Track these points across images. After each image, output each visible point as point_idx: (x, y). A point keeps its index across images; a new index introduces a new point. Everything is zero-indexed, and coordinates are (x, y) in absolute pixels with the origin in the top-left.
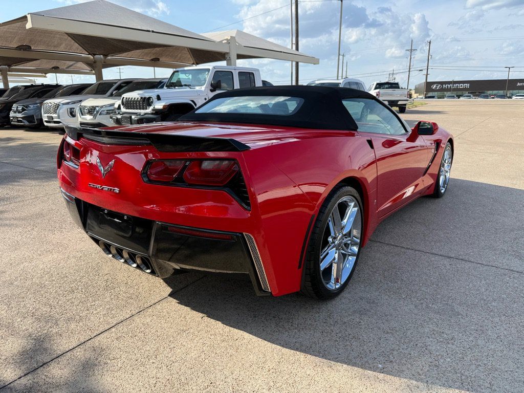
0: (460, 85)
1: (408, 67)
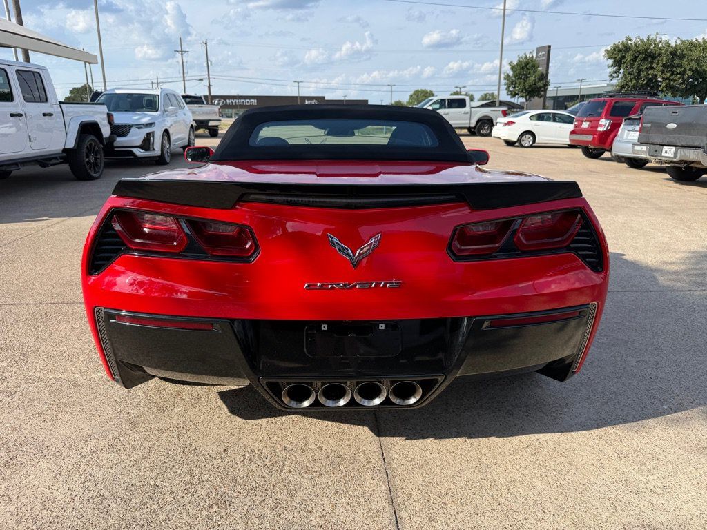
0: (247, 100)
1: (182, 75)
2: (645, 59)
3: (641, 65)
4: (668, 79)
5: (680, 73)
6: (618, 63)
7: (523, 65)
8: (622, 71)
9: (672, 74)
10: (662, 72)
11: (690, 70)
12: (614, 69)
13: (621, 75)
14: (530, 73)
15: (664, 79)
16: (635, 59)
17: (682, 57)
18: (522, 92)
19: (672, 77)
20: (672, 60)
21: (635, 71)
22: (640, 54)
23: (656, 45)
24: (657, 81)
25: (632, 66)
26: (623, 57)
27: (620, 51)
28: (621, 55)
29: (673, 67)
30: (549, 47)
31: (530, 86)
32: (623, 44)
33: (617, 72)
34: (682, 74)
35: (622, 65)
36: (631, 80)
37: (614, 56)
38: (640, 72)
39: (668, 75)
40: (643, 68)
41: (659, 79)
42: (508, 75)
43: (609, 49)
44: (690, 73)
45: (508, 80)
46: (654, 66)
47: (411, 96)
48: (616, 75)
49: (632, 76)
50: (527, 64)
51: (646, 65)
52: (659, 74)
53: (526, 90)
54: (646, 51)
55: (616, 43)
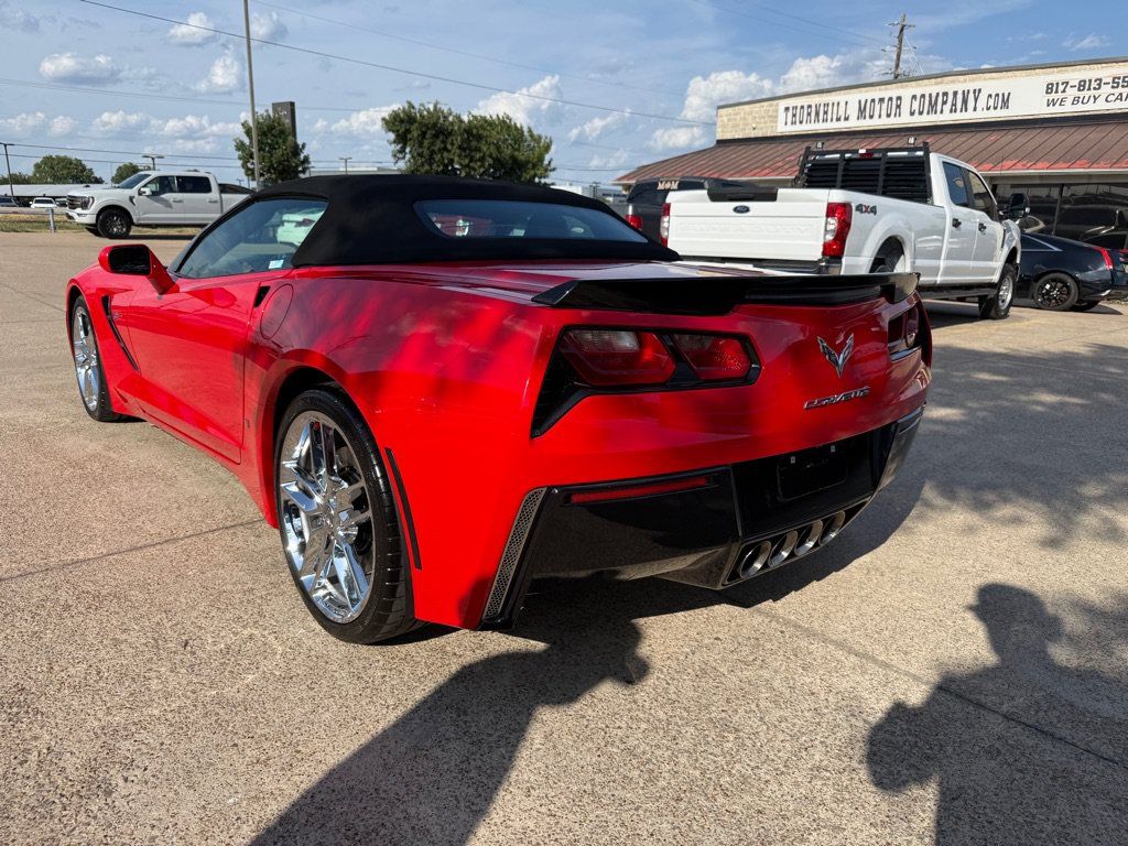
2: (436, 136)
3: (432, 144)
4: (468, 166)
5: (479, 160)
6: (402, 139)
7: (266, 129)
8: (408, 150)
9: (471, 161)
10: (459, 156)
11: (490, 156)
12: (399, 147)
13: (408, 156)
14: (277, 143)
15: (464, 167)
16: (423, 135)
17: (479, 138)
18: (268, 171)
19: (471, 164)
20: (468, 140)
21: (426, 152)
22: (428, 128)
23: (446, 118)
24: (454, 170)
25: (421, 145)
26: (408, 131)
27: (402, 121)
28: (405, 127)
29: (471, 150)
30: (292, 104)
31: (280, 163)
32: (404, 111)
33: (402, 151)
34: (482, 159)
35: (409, 143)
36: (423, 165)
37: (395, 128)
38: (433, 152)
39: (467, 161)
40: (436, 149)
41: (457, 166)
42: (242, 143)
43: (387, 117)
44: (491, 161)
45: (243, 151)
46: (449, 147)
47: (37, 166)
48: (401, 156)
49: (423, 159)
50: (271, 128)
51: (439, 145)
52: (456, 159)
53: (274, 169)
54: (435, 125)
55: (396, 109)
